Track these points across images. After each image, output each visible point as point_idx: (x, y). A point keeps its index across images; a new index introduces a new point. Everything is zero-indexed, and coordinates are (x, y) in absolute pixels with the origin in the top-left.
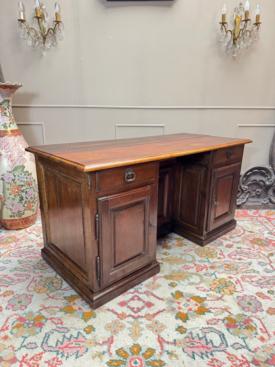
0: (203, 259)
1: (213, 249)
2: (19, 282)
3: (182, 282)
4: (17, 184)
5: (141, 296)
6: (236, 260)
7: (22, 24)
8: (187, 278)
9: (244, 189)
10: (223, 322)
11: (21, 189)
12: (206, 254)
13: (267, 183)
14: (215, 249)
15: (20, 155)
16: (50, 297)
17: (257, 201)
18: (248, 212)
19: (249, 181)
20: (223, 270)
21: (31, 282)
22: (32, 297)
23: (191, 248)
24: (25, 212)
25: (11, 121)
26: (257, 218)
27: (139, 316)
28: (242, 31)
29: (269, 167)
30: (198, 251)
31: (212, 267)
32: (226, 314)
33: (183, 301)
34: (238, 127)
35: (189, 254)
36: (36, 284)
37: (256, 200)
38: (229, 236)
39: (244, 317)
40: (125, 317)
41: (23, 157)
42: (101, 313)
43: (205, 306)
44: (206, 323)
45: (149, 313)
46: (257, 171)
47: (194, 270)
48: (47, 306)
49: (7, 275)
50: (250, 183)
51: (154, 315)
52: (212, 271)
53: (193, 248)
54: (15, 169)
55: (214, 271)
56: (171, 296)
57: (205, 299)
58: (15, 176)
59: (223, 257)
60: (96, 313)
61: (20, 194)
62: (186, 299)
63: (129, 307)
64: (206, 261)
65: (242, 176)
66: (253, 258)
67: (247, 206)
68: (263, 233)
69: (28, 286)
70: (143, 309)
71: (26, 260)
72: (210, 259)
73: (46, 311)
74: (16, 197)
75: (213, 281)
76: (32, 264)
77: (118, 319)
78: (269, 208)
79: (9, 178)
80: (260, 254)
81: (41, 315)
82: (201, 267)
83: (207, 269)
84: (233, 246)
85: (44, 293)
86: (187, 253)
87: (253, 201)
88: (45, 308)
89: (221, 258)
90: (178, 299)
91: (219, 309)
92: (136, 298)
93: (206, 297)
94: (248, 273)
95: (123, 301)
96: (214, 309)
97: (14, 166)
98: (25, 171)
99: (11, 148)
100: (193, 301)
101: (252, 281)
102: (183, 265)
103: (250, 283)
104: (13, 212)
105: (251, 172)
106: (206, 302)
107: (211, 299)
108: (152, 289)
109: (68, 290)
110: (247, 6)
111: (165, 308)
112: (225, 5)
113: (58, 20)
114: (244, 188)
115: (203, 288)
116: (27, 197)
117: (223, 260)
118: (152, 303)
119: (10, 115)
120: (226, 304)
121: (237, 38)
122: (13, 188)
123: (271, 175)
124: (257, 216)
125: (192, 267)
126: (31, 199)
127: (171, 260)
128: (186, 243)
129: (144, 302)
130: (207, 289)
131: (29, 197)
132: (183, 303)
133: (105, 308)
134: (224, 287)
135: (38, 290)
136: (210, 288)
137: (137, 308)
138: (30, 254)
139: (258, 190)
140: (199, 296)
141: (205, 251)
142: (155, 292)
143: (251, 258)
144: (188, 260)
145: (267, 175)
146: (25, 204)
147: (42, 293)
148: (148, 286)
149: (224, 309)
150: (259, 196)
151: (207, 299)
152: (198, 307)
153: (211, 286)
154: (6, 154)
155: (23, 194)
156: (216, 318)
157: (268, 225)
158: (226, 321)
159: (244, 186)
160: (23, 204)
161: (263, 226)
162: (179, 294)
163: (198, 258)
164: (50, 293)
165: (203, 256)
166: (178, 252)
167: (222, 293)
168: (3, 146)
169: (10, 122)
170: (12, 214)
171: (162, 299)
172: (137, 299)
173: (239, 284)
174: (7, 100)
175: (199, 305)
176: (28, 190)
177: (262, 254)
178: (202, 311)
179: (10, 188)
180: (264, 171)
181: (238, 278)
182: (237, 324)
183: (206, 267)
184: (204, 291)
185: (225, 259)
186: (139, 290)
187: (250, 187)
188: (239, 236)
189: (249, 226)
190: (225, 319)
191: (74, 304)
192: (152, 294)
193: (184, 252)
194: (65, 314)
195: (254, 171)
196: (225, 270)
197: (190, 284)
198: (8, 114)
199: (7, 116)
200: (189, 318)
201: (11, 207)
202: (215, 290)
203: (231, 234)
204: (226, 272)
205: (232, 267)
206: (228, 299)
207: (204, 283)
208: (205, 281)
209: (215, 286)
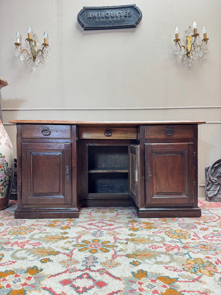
0: (175, 240)
1: (186, 232)
3: (147, 261)
5: (92, 274)
6: (213, 242)
7: (18, 47)
8: (154, 257)
9: (214, 181)
12: (178, 236)
14: (187, 231)
19: (218, 173)
20: (199, 250)
23: (161, 231)
28: (193, 44)
30: (169, 233)
31: (185, 247)
33: (146, 281)
38: (203, 221)
42: (33, 292)
43: (176, 288)
47: (163, 250)
52: (186, 251)
53: (162, 231)
55: (188, 251)
56: (131, 275)
57: (176, 280)
59: (198, 238)
60: (27, 292)
62: (150, 280)
63: (73, 286)
64: (178, 242)
65: (210, 167)
67: (219, 198)
70: (91, 289)
72: (183, 240)
75: (186, 261)
82: (172, 247)
83: (179, 249)
84: (208, 229)
86: (156, 234)
89: (195, 239)
90: (140, 279)
91: (196, 293)
92: (85, 276)
93: (178, 277)
95: (68, 279)
100: (161, 281)
102: (150, 245)
105: (219, 164)
106: (177, 283)
107: (184, 280)
108: (108, 267)
110: (195, 25)
111: (121, 289)
112: (177, 27)
113: (46, 43)
114: (213, 179)
115: (174, 267)
117: (198, 241)
118: (105, 283)
120: (205, 287)
121: (190, 51)
125: (161, 247)
127: (136, 240)
128: (155, 227)
129: (94, 280)
130: (178, 269)
132: (147, 283)
133: (41, 287)
134: (201, 267)
136: (183, 268)
137: (83, 288)
140: (168, 277)
141: (176, 233)
142: (111, 271)
144: (156, 240)
148: (104, 264)
149: (203, 293)
151: (179, 280)
152: (166, 289)
153: (184, 266)
159: (213, 178)
162: (142, 274)
163: (168, 239)
165: (174, 237)
166: (145, 234)
167: (198, 274)
171: (119, 279)
172: (86, 277)
173: (220, 265)
175: (168, 287)
181: (217, 258)
183: (178, 247)
184: (175, 270)
185: (200, 240)
186: (91, 268)
188: (214, 221)
191: (4, 280)
192: (108, 273)
193: (152, 234)
196: (201, 250)
197: (157, 263)
202: (189, 270)
203: (205, 220)
204: (203, 252)
205: (209, 248)
206: (207, 281)
207: (175, 263)
208: (176, 261)
209: (189, 266)
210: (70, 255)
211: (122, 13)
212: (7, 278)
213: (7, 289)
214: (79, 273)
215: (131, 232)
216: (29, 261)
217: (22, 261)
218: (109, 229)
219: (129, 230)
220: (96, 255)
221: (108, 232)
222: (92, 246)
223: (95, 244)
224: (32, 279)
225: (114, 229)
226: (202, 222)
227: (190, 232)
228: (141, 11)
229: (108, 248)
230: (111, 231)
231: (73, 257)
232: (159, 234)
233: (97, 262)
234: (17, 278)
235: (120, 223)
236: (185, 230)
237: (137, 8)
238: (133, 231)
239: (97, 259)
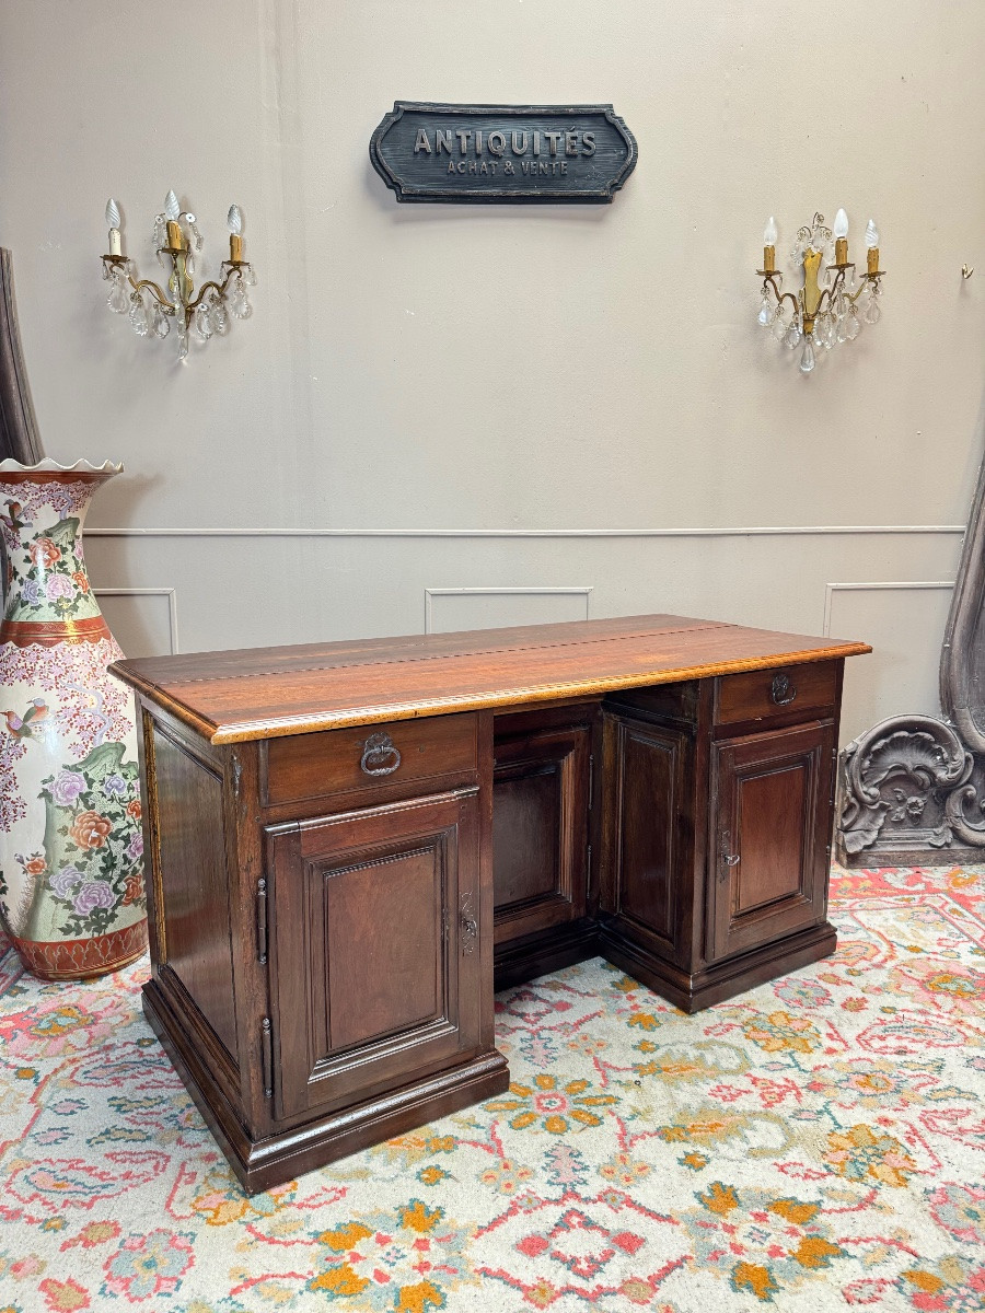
0: (777, 1057)
1: (802, 1019)
2: (131, 1186)
3: (723, 1149)
4: (98, 812)
5: (591, 1211)
6: (888, 1056)
7: (115, 269)
8: (738, 1133)
9: (868, 798)
10: (901, 1290)
11: (108, 829)
12: (785, 1040)
13: (942, 775)
14: (807, 1018)
15: (109, 708)
16: (260, 1237)
17: (913, 838)
18: (889, 877)
19: (883, 771)
20: (855, 1094)
21: (178, 1180)
22: (192, 1240)
23: (728, 1021)
24: (116, 912)
25: (80, 589)
26: (922, 899)
27: (601, 1291)
28: (830, 297)
29: (944, 722)
30: (754, 1029)
31: (815, 1087)
32: (903, 1261)
33: (743, 1219)
34: (829, 590)
35: (724, 1044)
36: (198, 1188)
37: (909, 834)
38: (846, 967)
39: (965, 1266)
40: (554, 1298)
41: (121, 713)
42: (461, 1287)
43: (824, 1234)
44: (842, 1297)
45: (635, 1275)
46: (904, 737)
47: (751, 1102)
48: (256, 1274)
49: (82, 1161)
50: (883, 775)
51: (655, 1281)
52: (818, 1102)
53: (733, 1021)
54: (93, 758)
55: (825, 1100)
56: (695, 1203)
57: (817, 1207)
58: (90, 782)
59: (843, 1046)
60: (443, 1290)
61: (106, 845)
62: (751, 1214)
63: (556, 1256)
64: (789, 1066)
65: (858, 753)
66: (944, 1043)
67: (880, 857)
68: (954, 949)
69: (170, 1199)
70: (608, 1261)
71: (140, 1095)
72: (801, 1057)
73: (258, 1293)
74: (90, 858)
75: (828, 1138)
76: (165, 1110)
77: (527, 1304)
78: (956, 860)
79: (70, 792)
80: (963, 1029)
81: (240, 1310)
82: (776, 1090)
83: (799, 1093)
84: (866, 1005)
85: (236, 1222)
86: (717, 1038)
87: (899, 839)
88: (250, 1282)
89: (835, 1051)
90: (722, 1214)
91: (874, 1242)
92: (575, 1220)
93: (820, 1198)
94: (941, 1099)
95: (533, 1235)
96: (856, 1242)
97: (90, 745)
98: (124, 761)
99: (78, 682)
100: (779, 1216)
101: (962, 1131)
102: (713, 1084)
103: (957, 1136)
104: (77, 912)
105: (887, 741)
106: (822, 1218)
107: (838, 1206)
108: (625, 1184)
109: (320, 1205)
110: (840, 224)
111: (689, 1254)
112: (772, 219)
113: (237, 259)
114: (865, 793)
115: (801, 1165)
116: (129, 856)
117: (845, 1057)
118: (636, 1236)
119: (78, 568)
120: (894, 1221)
121: (814, 315)
122: (81, 828)
123: (952, 750)
124: (923, 892)
125: (746, 1092)
126: (140, 864)
127: (667, 1070)
129: (606, 1233)
130: (815, 1169)
131: (134, 854)
132: (746, 1228)
133: (472, 1269)
134: (873, 1159)
135: (210, 1214)
136: (826, 1167)
137: (586, 1259)
138: (150, 1072)
139: (914, 799)
140: (793, 1199)
141: (775, 1030)
142: (636, 1194)
143: (938, 1045)
144: (724, 1064)
145: (937, 747)
146: (119, 881)
147: (229, 1225)
148: (608, 1172)
149: (891, 1242)
150: (916, 821)
151: (825, 1206)
152: (799, 1238)
153: (827, 1159)
154: (63, 704)
155: (117, 847)
156: (872, 1277)
157: (963, 923)
158: (908, 1287)
159: (865, 789)
160: (113, 882)
161: (951, 927)
162: (722, 1197)
163: (758, 1056)
164: (256, 1219)
165: (772, 1046)
166: (684, 1039)
167: (870, 1183)
168: (52, 676)
169: (76, 592)
170: (72, 922)
171: (668, 1219)
172: (579, 1223)
173: (918, 1144)
174: (70, 518)
175: (804, 1233)
176: (133, 830)
177: (969, 1027)
178: (817, 1253)
179: (70, 825)
180: (927, 736)
181: (910, 1120)
182: (949, 1292)
183: (795, 1087)
184: (806, 1177)
185: (852, 1055)
186: (578, 1189)
187: (888, 789)
188: (879, 966)
189: (902, 926)
190: (903, 1277)
191: (355, 1258)
192: (631, 1203)
193: (704, 1038)
194: (331, 1298)
195: (896, 735)
196: (862, 1095)
197: (754, 1154)
198: (71, 567)
199: (69, 574)
200: (780, 1283)
201: (69, 895)
202: (842, 1170)
203: (850, 961)
204: (865, 1100)
205: (880, 1083)
206: (896, 1204)
207: (800, 1149)
208: (801, 1140)
209: (842, 1154)
210: (494, 1147)
211: (558, 138)
212: (358, 1248)
213: (382, 1285)
214: (554, 1214)
215: (638, 1035)
216: (384, 1180)
217: (361, 1183)
218: (564, 1028)
219: (630, 1025)
220: (569, 1138)
221: (565, 1040)
222: (544, 1102)
223: (549, 1097)
224: (433, 1246)
225: (580, 1023)
226: (841, 970)
227: (815, 1022)
228: (632, 138)
229: (594, 1110)
230: (575, 1034)
231: (507, 1153)
232: (726, 1038)
233: (586, 1168)
234: (388, 1248)
235: (588, 994)
236: (798, 1012)
237: (618, 124)
238: (642, 1027)
239: (580, 1154)
